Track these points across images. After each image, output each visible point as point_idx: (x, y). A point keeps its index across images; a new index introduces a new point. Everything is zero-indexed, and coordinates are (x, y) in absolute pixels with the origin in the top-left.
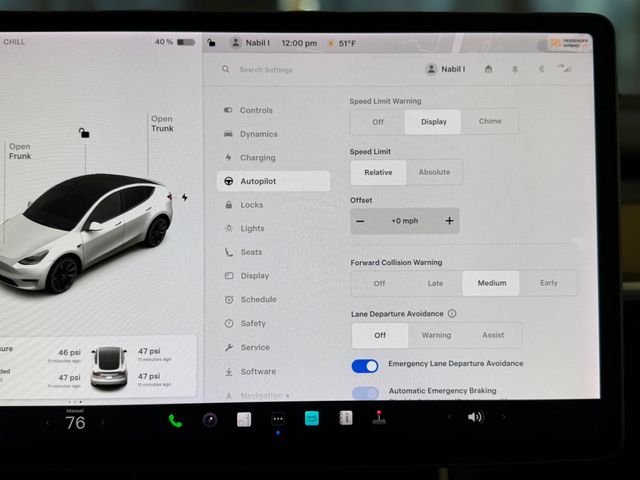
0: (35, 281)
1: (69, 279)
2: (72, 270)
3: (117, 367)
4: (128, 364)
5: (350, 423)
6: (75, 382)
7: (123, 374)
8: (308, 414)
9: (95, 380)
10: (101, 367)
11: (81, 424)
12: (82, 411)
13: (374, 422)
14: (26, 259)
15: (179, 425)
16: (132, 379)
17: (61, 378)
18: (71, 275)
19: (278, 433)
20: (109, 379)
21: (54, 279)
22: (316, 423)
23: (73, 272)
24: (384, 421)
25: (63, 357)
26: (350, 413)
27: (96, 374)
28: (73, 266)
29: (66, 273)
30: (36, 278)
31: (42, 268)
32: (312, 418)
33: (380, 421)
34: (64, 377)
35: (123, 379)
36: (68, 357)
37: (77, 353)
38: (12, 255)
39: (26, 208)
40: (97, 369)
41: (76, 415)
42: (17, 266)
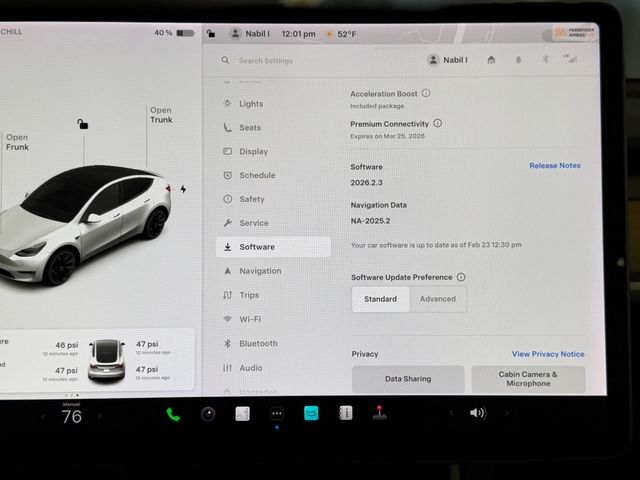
0: (32, 273)
1: (67, 271)
2: (70, 261)
3: (115, 360)
4: (126, 357)
5: (350, 418)
6: (71, 375)
7: (121, 367)
8: (307, 408)
9: (92, 372)
10: (99, 360)
11: (77, 418)
12: (78, 405)
13: (375, 417)
14: (23, 251)
15: (176, 419)
16: (129, 372)
17: (58, 371)
18: (69, 267)
19: (277, 427)
20: (106, 372)
21: (51, 271)
22: (316, 418)
23: (70, 264)
24: (384, 416)
25: (60, 350)
26: (350, 408)
27: (93, 367)
28: (71, 258)
29: (64, 265)
30: (33, 270)
31: (40, 259)
32: (311, 413)
33: (380, 416)
34: (61, 370)
35: (121, 372)
36: (65, 350)
37: (75, 346)
38: (9, 246)
39: (23, 199)
40: (95, 362)
41: (73, 409)
42: (14, 258)
